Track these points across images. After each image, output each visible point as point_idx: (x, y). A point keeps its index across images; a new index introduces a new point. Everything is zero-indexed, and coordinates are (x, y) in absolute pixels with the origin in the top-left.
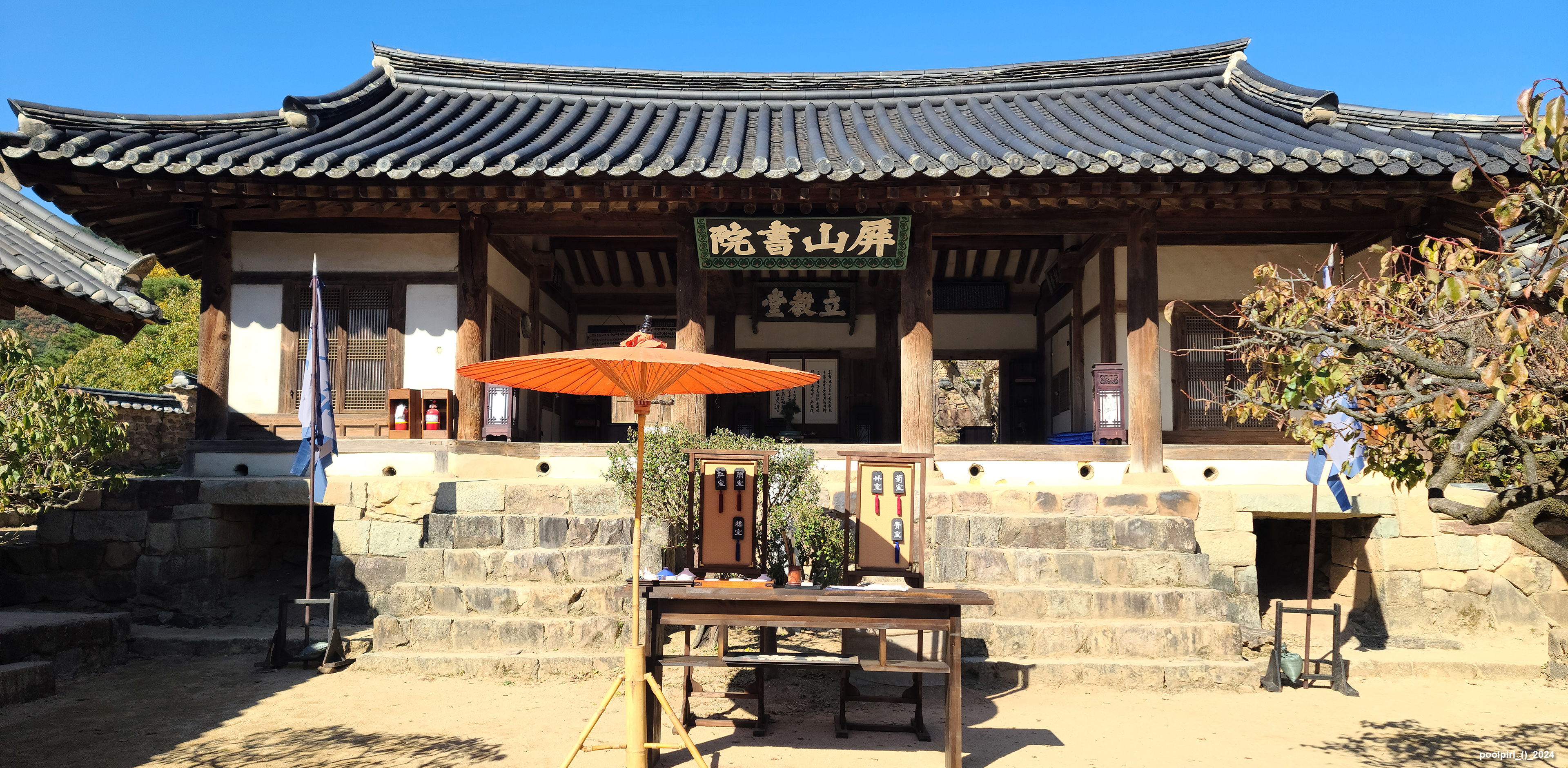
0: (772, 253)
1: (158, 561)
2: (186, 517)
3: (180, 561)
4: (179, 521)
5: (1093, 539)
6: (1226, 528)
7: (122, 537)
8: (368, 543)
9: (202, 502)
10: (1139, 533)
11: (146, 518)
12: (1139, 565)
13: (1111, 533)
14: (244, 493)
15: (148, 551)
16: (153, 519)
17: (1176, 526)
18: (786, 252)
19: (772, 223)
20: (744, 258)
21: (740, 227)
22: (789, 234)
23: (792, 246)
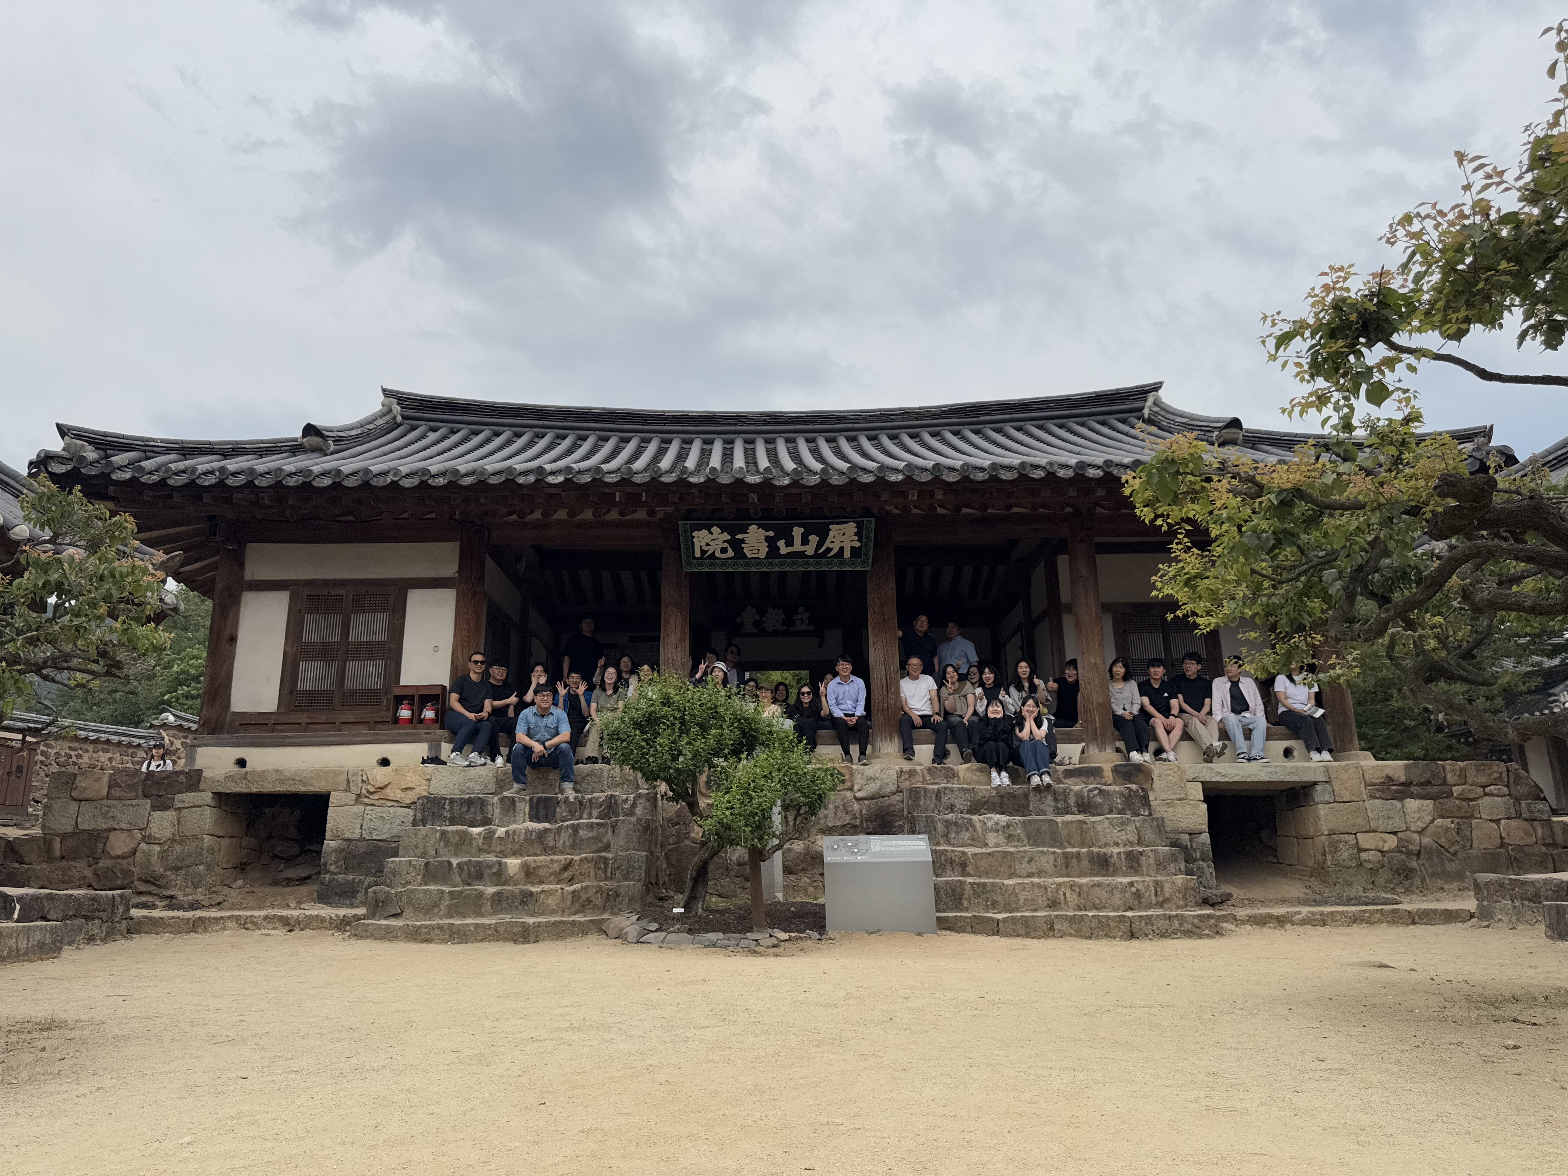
0: (749, 556)
1: (157, 848)
2: (186, 805)
3: (178, 848)
4: (179, 809)
5: (1057, 808)
6: (1178, 797)
7: (125, 826)
8: (361, 828)
9: (203, 790)
10: (1099, 800)
11: (148, 806)
12: (1099, 828)
13: (1072, 801)
14: (244, 782)
15: (148, 839)
16: (154, 808)
17: (1132, 793)
18: (762, 555)
19: (750, 528)
20: (723, 561)
21: (720, 531)
22: (764, 538)
23: (767, 549)
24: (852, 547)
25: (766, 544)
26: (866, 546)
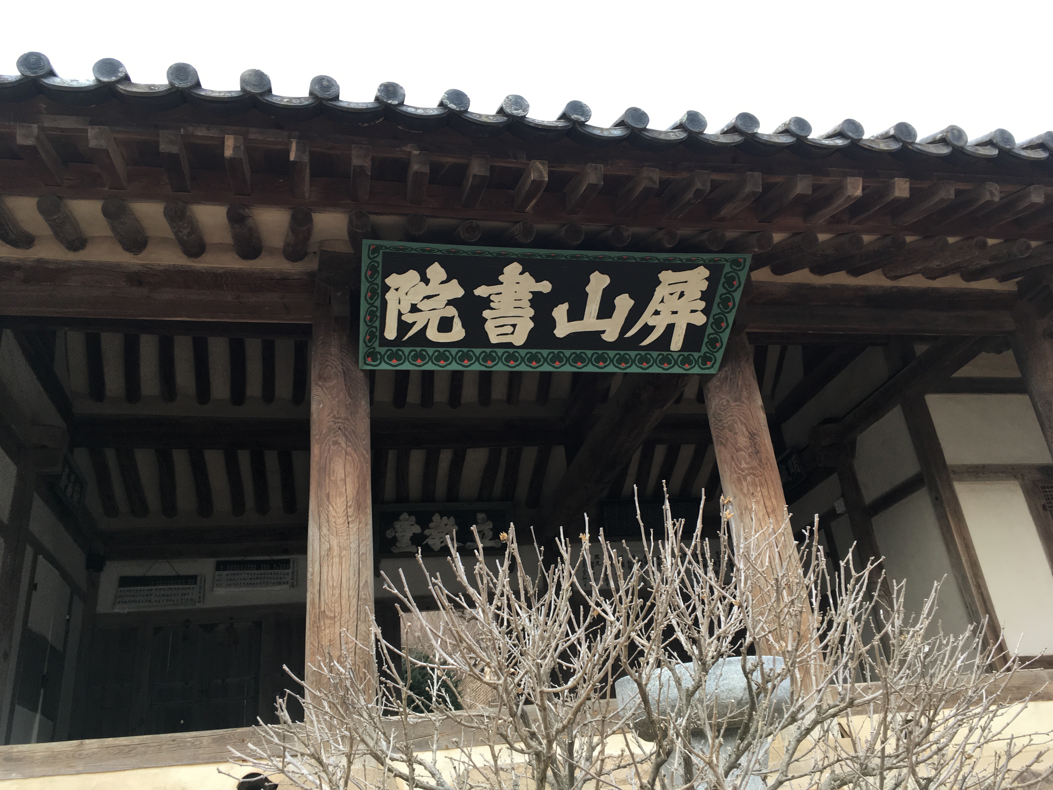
18: (519, 339)
19: (506, 270)
20: (442, 350)
21: (444, 276)
22: (531, 296)
23: (532, 325)
24: (690, 326)
25: (532, 312)
26: (720, 321)
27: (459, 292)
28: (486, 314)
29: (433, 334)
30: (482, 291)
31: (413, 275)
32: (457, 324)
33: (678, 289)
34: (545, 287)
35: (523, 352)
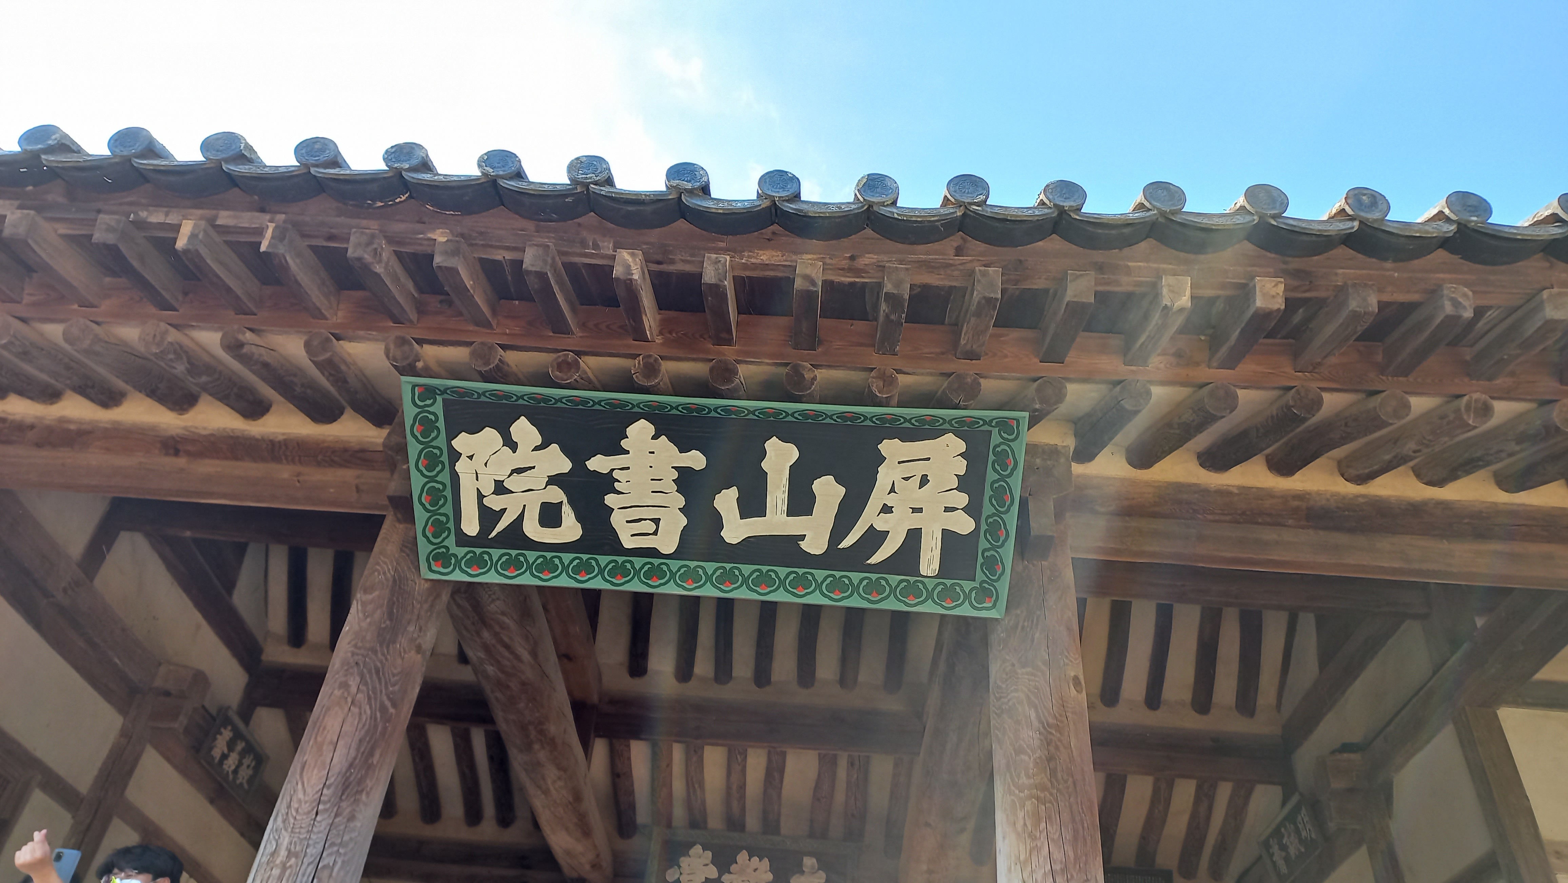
0: (628, 543)
18: (667, 543)
19: (630, 430)
20: (549, 555)
21: (538, 440)
22: (675, 475)
23: (684, 521)
24: (947, 534)
25: (681, 501)
26: (995, 529)
27: (565, 465)
28: (610, 500)
29: (532, 529)
30: (598, 464)
31: (490, 436)
32: (568, 515)
33: (918, 469)
34: (696, 460)
35: (675, 564)
